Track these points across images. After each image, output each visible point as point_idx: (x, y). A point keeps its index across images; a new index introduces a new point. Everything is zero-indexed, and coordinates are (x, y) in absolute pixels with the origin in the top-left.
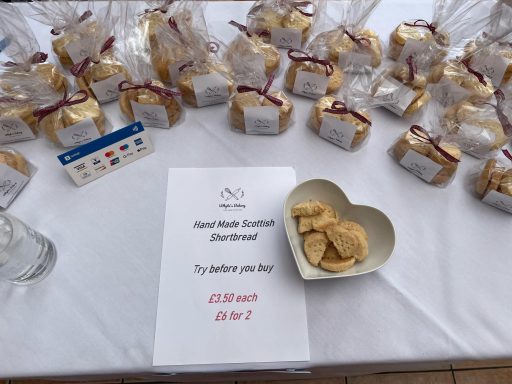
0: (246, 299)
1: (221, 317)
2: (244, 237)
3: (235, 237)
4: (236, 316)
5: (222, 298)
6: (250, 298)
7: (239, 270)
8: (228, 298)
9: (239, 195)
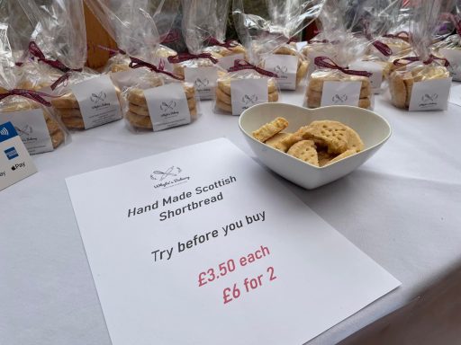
0: (252, 258)
1: (230, 295)
2: (206, 202)
3: (194, 206)
4: (253, 284)
5: (217, 272)
6: (259, 255)
7: (222, 233)
8: (227, 267)
9: (175, 171)
